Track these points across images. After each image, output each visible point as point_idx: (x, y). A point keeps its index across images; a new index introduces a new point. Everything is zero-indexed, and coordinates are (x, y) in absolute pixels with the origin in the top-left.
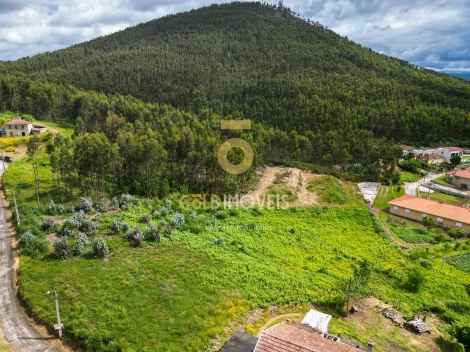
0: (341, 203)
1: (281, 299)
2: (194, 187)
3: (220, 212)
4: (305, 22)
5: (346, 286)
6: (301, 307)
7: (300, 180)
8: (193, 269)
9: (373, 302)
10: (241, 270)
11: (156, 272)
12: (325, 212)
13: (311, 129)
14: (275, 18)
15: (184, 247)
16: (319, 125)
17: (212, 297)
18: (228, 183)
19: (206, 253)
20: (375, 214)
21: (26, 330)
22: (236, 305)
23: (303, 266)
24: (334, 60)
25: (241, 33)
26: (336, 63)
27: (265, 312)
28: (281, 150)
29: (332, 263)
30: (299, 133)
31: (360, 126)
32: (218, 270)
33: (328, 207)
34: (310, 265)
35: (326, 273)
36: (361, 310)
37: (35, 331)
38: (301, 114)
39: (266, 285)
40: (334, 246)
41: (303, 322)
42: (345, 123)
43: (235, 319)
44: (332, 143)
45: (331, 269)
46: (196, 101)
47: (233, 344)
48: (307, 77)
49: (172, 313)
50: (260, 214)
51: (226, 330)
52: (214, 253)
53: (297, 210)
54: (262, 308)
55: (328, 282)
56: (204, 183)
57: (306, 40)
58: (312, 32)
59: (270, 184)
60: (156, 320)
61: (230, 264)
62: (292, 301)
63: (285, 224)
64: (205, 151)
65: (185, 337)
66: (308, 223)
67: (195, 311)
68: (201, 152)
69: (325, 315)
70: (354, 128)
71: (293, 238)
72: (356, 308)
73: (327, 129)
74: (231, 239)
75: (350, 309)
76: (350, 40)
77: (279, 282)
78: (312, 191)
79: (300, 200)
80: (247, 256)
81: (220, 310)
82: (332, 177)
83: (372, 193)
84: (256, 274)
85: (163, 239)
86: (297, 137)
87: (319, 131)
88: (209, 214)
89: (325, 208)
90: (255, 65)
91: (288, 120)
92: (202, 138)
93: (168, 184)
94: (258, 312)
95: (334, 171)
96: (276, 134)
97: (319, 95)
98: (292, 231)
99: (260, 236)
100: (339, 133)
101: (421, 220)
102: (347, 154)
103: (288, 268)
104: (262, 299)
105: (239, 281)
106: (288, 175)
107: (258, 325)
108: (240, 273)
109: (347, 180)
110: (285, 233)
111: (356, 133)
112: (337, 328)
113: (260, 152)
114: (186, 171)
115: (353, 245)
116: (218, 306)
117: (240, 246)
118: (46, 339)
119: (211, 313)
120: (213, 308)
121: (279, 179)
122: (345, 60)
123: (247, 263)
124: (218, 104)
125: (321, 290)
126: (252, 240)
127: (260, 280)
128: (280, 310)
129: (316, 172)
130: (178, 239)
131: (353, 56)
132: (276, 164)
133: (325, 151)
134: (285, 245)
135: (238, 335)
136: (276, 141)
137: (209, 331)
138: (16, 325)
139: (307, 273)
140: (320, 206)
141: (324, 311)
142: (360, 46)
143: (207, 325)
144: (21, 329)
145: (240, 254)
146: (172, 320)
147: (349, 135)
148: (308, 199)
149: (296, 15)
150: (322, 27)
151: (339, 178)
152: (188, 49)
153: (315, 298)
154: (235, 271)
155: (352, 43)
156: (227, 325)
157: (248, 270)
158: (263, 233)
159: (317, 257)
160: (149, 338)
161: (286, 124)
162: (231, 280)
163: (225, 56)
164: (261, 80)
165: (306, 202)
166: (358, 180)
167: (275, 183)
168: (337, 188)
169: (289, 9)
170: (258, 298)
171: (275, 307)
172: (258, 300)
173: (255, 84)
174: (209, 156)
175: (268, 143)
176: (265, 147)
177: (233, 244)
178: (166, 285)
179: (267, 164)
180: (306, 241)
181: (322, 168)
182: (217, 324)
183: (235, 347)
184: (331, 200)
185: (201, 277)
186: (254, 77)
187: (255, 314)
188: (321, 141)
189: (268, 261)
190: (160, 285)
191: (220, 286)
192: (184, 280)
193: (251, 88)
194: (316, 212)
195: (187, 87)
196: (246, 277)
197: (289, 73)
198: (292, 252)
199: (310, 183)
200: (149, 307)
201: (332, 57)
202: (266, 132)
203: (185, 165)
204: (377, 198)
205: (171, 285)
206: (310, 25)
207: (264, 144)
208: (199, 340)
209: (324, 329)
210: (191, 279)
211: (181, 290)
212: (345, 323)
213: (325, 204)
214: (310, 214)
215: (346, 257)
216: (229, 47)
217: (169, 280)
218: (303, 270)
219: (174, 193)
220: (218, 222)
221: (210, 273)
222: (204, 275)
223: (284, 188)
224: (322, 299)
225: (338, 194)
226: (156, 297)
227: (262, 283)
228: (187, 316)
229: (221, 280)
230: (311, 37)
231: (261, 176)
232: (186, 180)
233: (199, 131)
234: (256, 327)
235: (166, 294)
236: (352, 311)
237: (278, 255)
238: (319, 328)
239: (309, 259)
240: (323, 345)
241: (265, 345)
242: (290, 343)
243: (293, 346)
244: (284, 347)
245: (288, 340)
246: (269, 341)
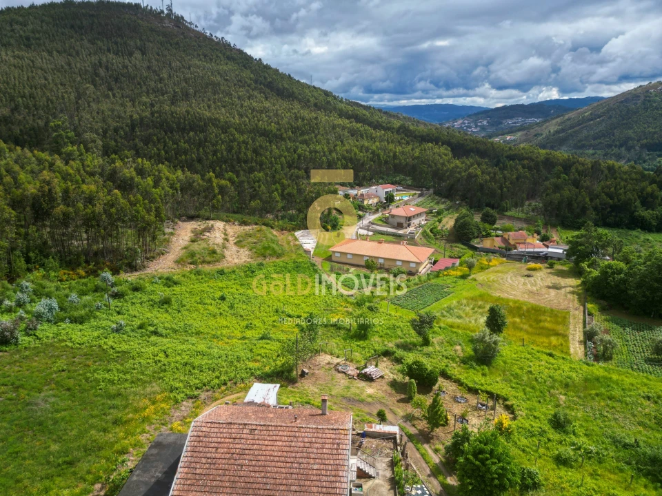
0: (279, 256)
1: (217, 381)
2: (68, 259)
3: (115, 289)
4: (206, 36)
5: (292, 348)
6: (242, 385)
7: (226, 234)
8: (81, 372)
9: (324, 359)
10: (158, 358)
11: (18, 387)
12: (261, 269)
13: (231, 172)
14: (164, 27)
15: (63, 344)
16: (241, 166)
17: (117, 402)
18: (123, 247)
19: (100, 346)
20: (317, 264)
22: (154, 403)
23: (240, 335)
24: (249, 86)
25: (116, 43)
26: (253, 90)
27: (196, 402)
28: (196, 199)
29: (274, 326)
30: (216, 177)
31: (290, 166)
32: (122, 365)
33: (264, 262)
34: (248, 333)
35: (269, 339)
36: (312, 371)
38: (215, 153)
39: (194, 368)
40: (275, 307)
41: (246, 400)
42: (271, 163)
43: (154, 421)
44: (259, 187)
45: (274, 333)
46: (58, 136)
47: (155, 451)
48: (218, 106)
49: (54, 437)
50: (176, 283)
51: (142, 438)
52: (113, 344)
53: (226, 271)
54: (192, 398)
55: (272, 348)
56: (86, 253)
57: (211, 60)
58: (217, 50)
59: (186, 243)
60: (26, 455)
61: (140, 354)
62: (230, 380)
63: (212, 290)
64: (80, 205)
65: (79, 464)
66: (242, 285)
67: (92, 427)
68: (74, 206)
69: (271, 386)
70: (282, 168)
71: (224, 306)
72: (306, 371)
73: (251, 170)
74: (137, 322)
75: (299, 373)
76: (265, 64)
77: (210, 362)
78: (242, 247)
79: (229, 259)
80: (165, 340)
81: (131, 415)
82: (264, 228)
83: (311, 241)
84: (178, 358)
85: (24, 340)
86: (215, 182)
87: (242, 173)
88: (98, 294)
89: (261, 264)
90: (144, 88)
91: (199, 161)
92: (74, 187)
93: (22, 259)
94: (187, 404)
95: (266, 220)
96: (186, 177)
97: (236, 129)
98: (223, 298)
99: (179, 311)
100: (266, 175)
101: (363, 263)
102: (278, 198)
103: (220, 343)
104: (190, 386)
105: (155, 372)
106: (209, 229)
107: (188, 420)
108: (156, 362)
109: (282, 230)
110: (213, 302)
111: (286, 174)
112: (288, 398)
113: (167, 203)
114: (53, 238)
115: (296, 302)
116: (127, 410)
117: (152, 329)
119: (116, 422)
120: (120, 415)
121: (197, 236)
122: (262, 86)
123: (163, 348)
124: (94, 141)
125: (264, 360)
126: (169, 317)
127: (186, 364)
128: (217, 395)
129: (244, 223)
130: (51, 335)
131: (270, 82)
132: (191, 218)
133: (253, 197)
134: (214, 316)
135: (160, 439)
136: (186, 187)
137: (117, 447)
139: (246, 343)
140: (254, 263)
141: (272, 382)
142: (277, 71)
143: (113, 439)
145: (153, 338)
146: (55, 447)
147: (277, 176)
148: (236, 257)
149: (193, 27)
150: (229, 45)
151: (272, 228)
152: (33, 62)
153: (259, 369)
154: (148, 361)
155: (267, 67)
156: (144, 432)
157: (167, 356)
158: (182, 306)
159: (256, 322)
160: (18, 481)
161: (199, 166)
162: (143, 373)
163: (97, 75)
164: (156, 109)
165: (236, 261)
166: (294, 229)
167: (193, 241)
168: (272, 239)
169: (182, 18)
170: (185, 387)
171: (209, 393)
172: (185, 390)
173: (147, 114)
174: (88, 211)
175: (176, 189)
176: (173, 195)
177: (141, 327)
178: (39, 401)
179: (179, 219)
180: (241, 308)
181: (252, 217)
182: (129, 434)
183: (158, 454)
184: (267, 254)
185: (97, 381)
186: (145, 104)
187: (183, 408)
188: (246, 184)
189: (193, 339)
190: (28, 404)
191: (127, 385)
192: (69, 389)
193: (142, 119)
194: (250, 271)
195: (39, 118)
196: (164, 365)
197: (194, 101)
198: (225, 323)
199: (238, 237)
200: (11, 439)
201: (246, 82)
202: (172, 176)
203: (48, 230)
204: (317, 247)
205: (46, 401)
206: (212, 40)
207: (171, 191)
208: (104, 461)
209: (272, 401)
210: (79, 386)
211: (62, 404)
212: (296, 390)
213: (260, 260)
214: (243, 274)
215: (290, 316)
216: (100, 63)
217: (42, 394)
218: (240, 341)
219: (35, 272)
220: (113, 302)
221: (109, 371)
222: (100, 375)
223: (206, 246)
224: (267, 369)
225: (274, 246)
226: (23, 422)
227: (188, 368)
228: (80, 435)
229: (128, 377)
230: (217, 56)
231: (172, 234)
232: (53, 250)
233: (66, 177)
234: (186, 423)
235: (39, 414)
236: (303, 374)
237: (206, 331)
238: (266, 402)
239: (247, 327)
240: (272, 415)
241: (199, 436)
242: (231, 423)
243: (236, 426)
244: (225, 431)
245: (229, 421)
246: (204, 429)
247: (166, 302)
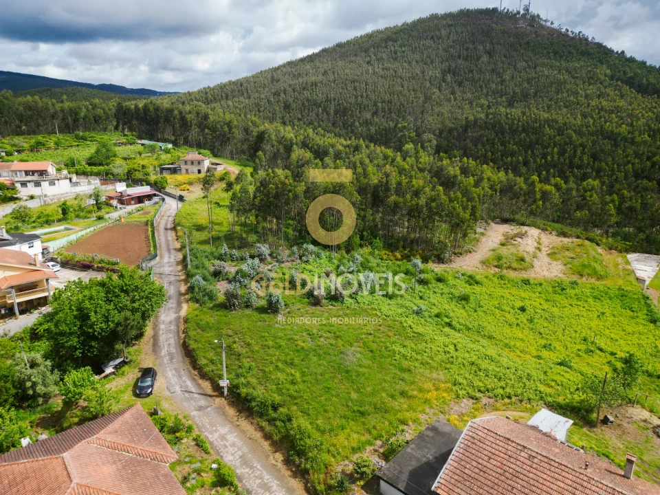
0: (600, 278)
1: (501, 391)
2: (390, 241)
3: (422, 276)
4: (561, 33)
5: (597, 387)
6: (528, 406)
7: (539, 243)
8: (383, 340)
9: (639, 413)
10: (447, 349)
11: (337, 337)
12: (574, 289)
13: (559, 177)
14: (517, 28)
15: (374, 312)
16: (572, 172)
17: (406, 376)
18: (436, 240)
19: (401, 323)
20: (651, 297)
21: (189, 384)
22: (437, 389)
23: (535, 353)
24: (601, 83)
25: (467, 49)
26: (605, 87)
27: (476, 403)
28: (514, 202)
29: (579, 356)
30: (540, 182)
31: (637, 176)
32: (416, 345)
33: (579, 281)
34: (545, 353)
35: (570, 367)
36: (618, 422)
37: (199, 385)
38: (544, 156)
39: (480, 370)
40: (584, 335)
41: (530, 423)
42: (613, 170)
43: (434, 406)
44: (591, 196)
45: (576, 363)
46: (402, 136)
47: (430, 434)
48: (560, 107)
49: (355, 387)
50: (477, 283)
51: (422, 417)
52: (412, 324)
53: (531, 282)
54: (473, 398)
55: (572, 378)
56: (405, 239)
57: (561, 57)
58: (570, 46)
59: (496, 246)
60: (334, 393)
61: (432, 340)
62: (515, 396)
63: (512, 298)
64: (408, 197)
65: (369, 418)
66: (547, 300)
67: (384, 389)
68: (403, 197)
69: (562, 419)
70: (626, 178)
71: (523, 317)
72: (611, 418)
73: (584, 177)
74: (435, 311)
75: (601, 418)
76: (628, 56)
77: (498, 370)
78: (556, 260)
79: (537, 269)
80: (457, 334)
81: (415, 393)
82: (587, 242)
83: (649, 269)
84: (467, 355)
85: (348, 301)
86: (538, 186)
87: (572, 179)
88: (408, 277)
89: (575, 283)
90: (485, 91)
91: (526, 163)
92: (407, 180)
93: (358, 236)
94: (467, 403)
95: (592, 235)
96: (508, 180)
97: (575, 131)
98: (523, 309)
99: (476, 311)
100: (603, 183)
102: (613, 211)
103: (512, 354)
104: (473, 387)
105: (443, 362)
106: (521, 235)
107: (465, 418)
108: (445, 352)
109: (611, 249)
110: (512, 311)
111: (629, 185)
112: (580, 439)
113: (484, 203)
114: (382, 222)
115: (613, 336)
116: (413, 387)
117: (447, 320)
118: (210, 396)
119: (403, 394)
120: (407, 389)
121: (507, 241)
122: (619, 83)
123: (454, 342)
124: (430, 141)
125: (559, 388)
126: (465, 314)
127: (473, 364)
128: (498, 405)
129: (563, 234)
130: (367, 302)
131: (632, 78)
132: (505, 221)
133: (579, 207)
134: (510, 325)
135: (437, 425)
136: (508, 190)
137: (400, 416)
138: (180, 376)
139: (540, 363)
140: (566, 280)
141: (564, 415)
142: (644, 63)
143: (397, 408)
144: (184, 382)
145: (447, 329)
146: (354, 396)
147: (617, 186)
148: (547, 269)
149: (548, 24)
150: (587, 39)
151: (598, 244)
152: (395, 72)
153: (550, 396)
154: (439, 349)
155: (632, 60)
156: (423, 412)
157: (456, 350)
158: (479, 307)
159: (556, 344)
160: (326, 411)
161: (524, 170)
162: (432, 358)
163: (444, 80)
164: (491, 111)
165: (546, 273)
166: (627, 251)
167: (503, 245)
168: (594, 257)
169: (538, 16)
170: (468, 385)
171: (492, 401)
172: (467, 388)
173: (483, 116)
174: (414, 202)
175: (496, 191)
176: (491, 196)
177: (437, 316)
178: (349, 353)
179: (493, 221)
180: (541, 324)
181: (574, 229)
182: (411, 408)
183: (432, 437)
184: (585, 273)
185: (394, 352)
186: (482, 106)
187: (463, 405)
188: (574, 193)
189: (485, 342)
190: (341, 353)
191: (417, 364)
192: (372, 351)
193: (476, 120)
194: (560, 288)
195: (391, 120)
196: (452, 357)
197: (533, 102)
198: (521, 336)
199: (553, 248)
200: (327, 376)
201: (599, 79)
202: (494, 178)
203: (380, 215)
204: (656, 277)
205: (354, 355)
206: (568, 36)
207: (490, 192)
208: (387, 423)
209: (561, 435)
210: (380, 351)
211: (366, 362)
212: (592, 435)
213: (575, 278)
214: (550, 289)
215: (601, 350)
216: (449, 69)
217: (353, 349)
218: (533, 359)
219: (365, 248)
220: (418, 288)
221: (405, 346)
222: (397, 348)
223: (515, 252)
224: (560, 400)
225: (596, 265)
226: (336, 366)
227: (474, 368)
228: (373, 394)
229: (419, 357)
230: (569, 52)
231: (482, 234)
232: (381, 232)
233: (401, 171)
234: (462, 420)
235: (348, 363)
236: (605, 421)
237: (499, 337)
238: (553, 433)
239: (544, 347)
240: (557, 451)
241: (474, 438)
242: (509, 439)
243: (514, 445)
244: (501, 444)
245: (507, 436)
246: (480, 433)
247: (465, 298)
